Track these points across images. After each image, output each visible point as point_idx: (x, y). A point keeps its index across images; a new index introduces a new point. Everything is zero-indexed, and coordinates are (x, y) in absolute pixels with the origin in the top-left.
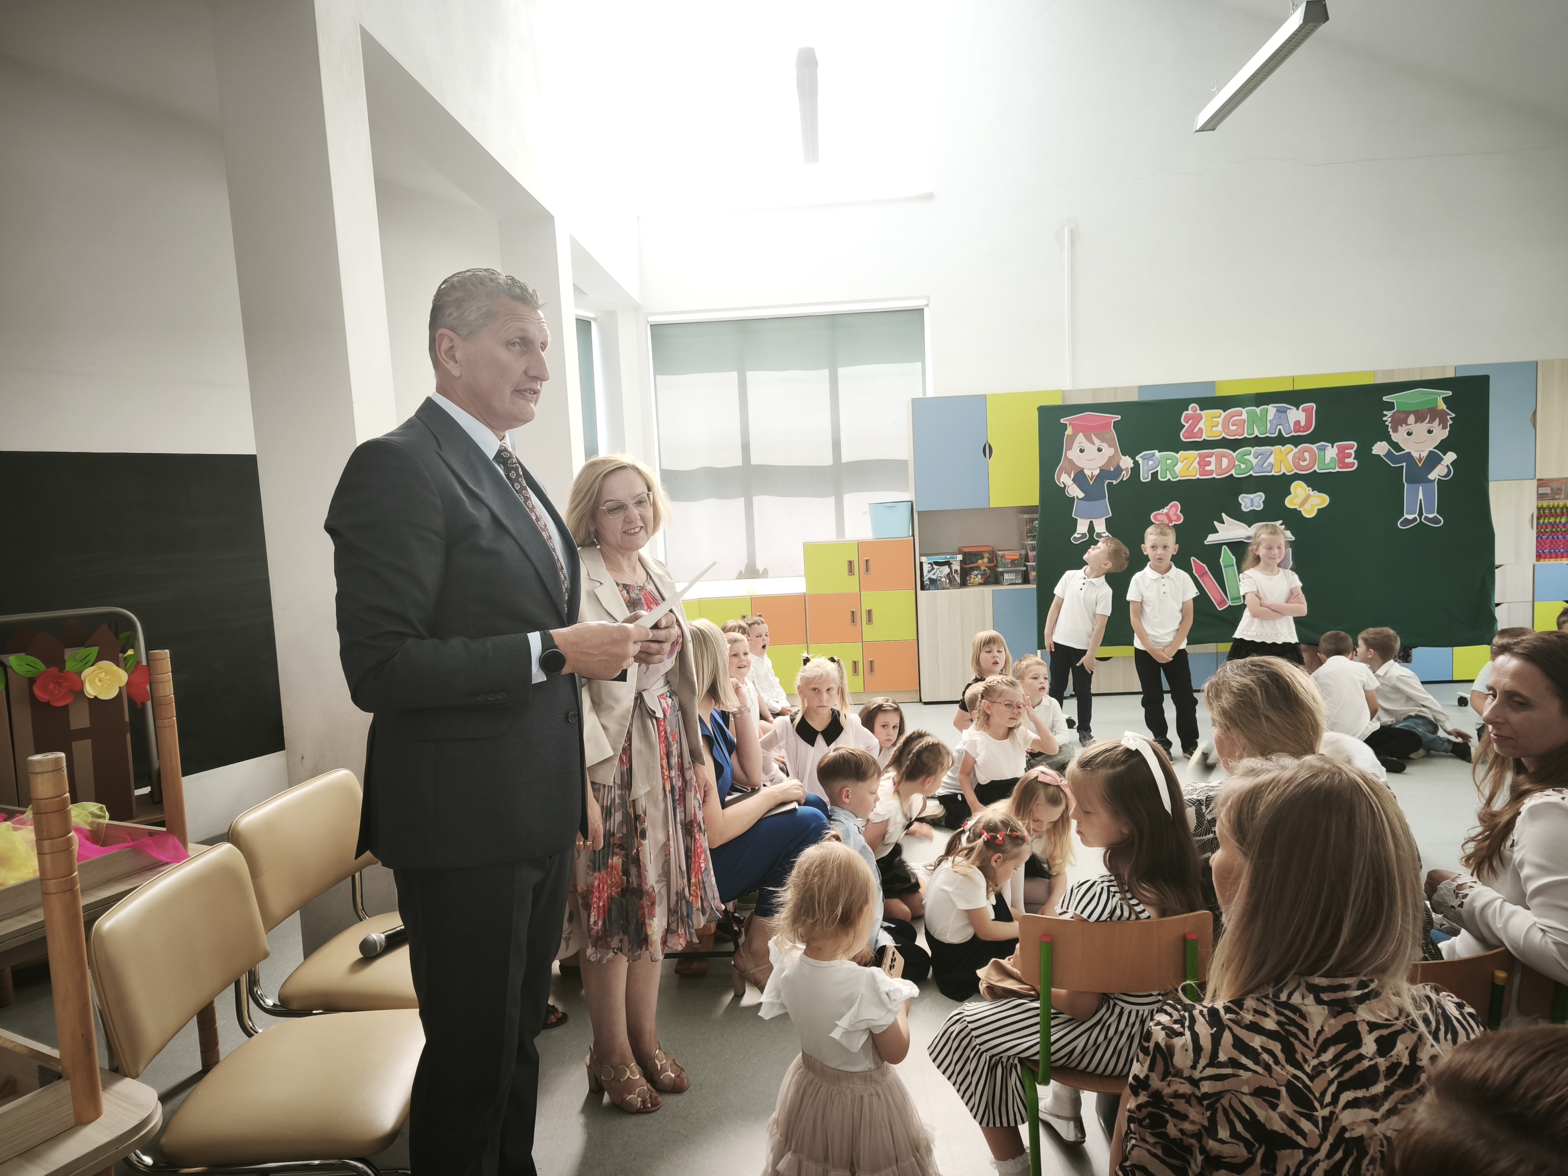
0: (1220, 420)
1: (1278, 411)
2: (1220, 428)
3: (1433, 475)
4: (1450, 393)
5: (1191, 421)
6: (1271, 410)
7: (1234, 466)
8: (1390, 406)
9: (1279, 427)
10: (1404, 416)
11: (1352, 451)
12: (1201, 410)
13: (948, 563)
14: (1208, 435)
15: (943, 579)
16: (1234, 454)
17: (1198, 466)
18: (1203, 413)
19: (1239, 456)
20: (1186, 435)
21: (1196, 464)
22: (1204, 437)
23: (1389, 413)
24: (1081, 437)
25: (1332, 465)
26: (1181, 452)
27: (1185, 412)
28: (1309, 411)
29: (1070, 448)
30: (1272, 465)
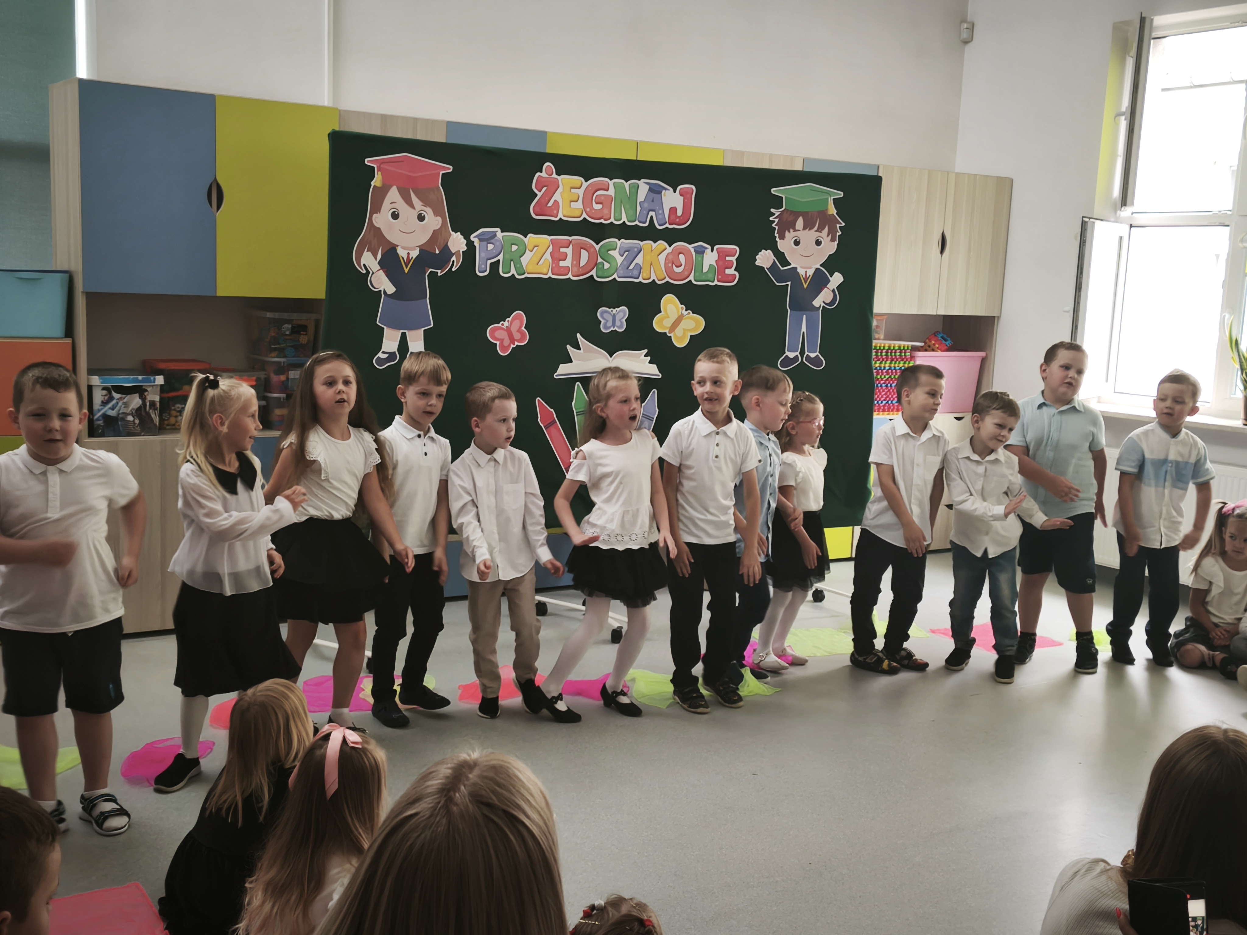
0: (581, 192)
1: (650, 189)
2: (579, 205)
3: (818, 302)
4: (841, 194)
5: (545, 189)
6: (643, 186)
7: (596, 264)
8: (778, 202)
9: (652, 213)
10: (791, 218)
11: (733, 259)
12: (558, 174)
13: (139, 390)
14: (565, 213)
15: (130, 418)
16: (597, 247)
17: (550, 260)
18: (560, 178)
19: (602, 250)
20: (537, 209)
21: (548, 256)
22: (560, 216)
23: (776, 212)
24: (393, 194)
25: (710, 276)
26: (530, 235)
27: (538, 174)
28: (688, 196)
29: (377, 209)
30: (639, 268)
